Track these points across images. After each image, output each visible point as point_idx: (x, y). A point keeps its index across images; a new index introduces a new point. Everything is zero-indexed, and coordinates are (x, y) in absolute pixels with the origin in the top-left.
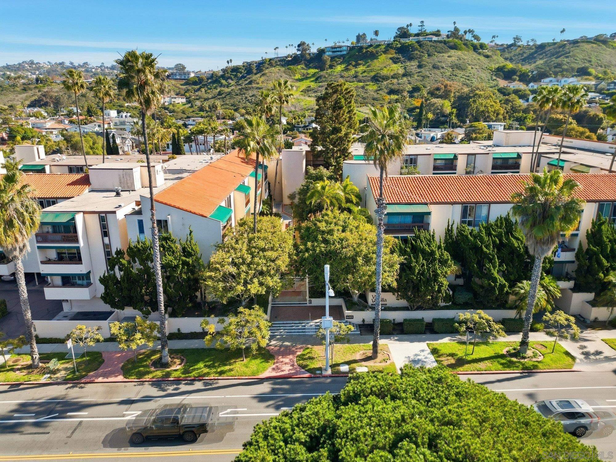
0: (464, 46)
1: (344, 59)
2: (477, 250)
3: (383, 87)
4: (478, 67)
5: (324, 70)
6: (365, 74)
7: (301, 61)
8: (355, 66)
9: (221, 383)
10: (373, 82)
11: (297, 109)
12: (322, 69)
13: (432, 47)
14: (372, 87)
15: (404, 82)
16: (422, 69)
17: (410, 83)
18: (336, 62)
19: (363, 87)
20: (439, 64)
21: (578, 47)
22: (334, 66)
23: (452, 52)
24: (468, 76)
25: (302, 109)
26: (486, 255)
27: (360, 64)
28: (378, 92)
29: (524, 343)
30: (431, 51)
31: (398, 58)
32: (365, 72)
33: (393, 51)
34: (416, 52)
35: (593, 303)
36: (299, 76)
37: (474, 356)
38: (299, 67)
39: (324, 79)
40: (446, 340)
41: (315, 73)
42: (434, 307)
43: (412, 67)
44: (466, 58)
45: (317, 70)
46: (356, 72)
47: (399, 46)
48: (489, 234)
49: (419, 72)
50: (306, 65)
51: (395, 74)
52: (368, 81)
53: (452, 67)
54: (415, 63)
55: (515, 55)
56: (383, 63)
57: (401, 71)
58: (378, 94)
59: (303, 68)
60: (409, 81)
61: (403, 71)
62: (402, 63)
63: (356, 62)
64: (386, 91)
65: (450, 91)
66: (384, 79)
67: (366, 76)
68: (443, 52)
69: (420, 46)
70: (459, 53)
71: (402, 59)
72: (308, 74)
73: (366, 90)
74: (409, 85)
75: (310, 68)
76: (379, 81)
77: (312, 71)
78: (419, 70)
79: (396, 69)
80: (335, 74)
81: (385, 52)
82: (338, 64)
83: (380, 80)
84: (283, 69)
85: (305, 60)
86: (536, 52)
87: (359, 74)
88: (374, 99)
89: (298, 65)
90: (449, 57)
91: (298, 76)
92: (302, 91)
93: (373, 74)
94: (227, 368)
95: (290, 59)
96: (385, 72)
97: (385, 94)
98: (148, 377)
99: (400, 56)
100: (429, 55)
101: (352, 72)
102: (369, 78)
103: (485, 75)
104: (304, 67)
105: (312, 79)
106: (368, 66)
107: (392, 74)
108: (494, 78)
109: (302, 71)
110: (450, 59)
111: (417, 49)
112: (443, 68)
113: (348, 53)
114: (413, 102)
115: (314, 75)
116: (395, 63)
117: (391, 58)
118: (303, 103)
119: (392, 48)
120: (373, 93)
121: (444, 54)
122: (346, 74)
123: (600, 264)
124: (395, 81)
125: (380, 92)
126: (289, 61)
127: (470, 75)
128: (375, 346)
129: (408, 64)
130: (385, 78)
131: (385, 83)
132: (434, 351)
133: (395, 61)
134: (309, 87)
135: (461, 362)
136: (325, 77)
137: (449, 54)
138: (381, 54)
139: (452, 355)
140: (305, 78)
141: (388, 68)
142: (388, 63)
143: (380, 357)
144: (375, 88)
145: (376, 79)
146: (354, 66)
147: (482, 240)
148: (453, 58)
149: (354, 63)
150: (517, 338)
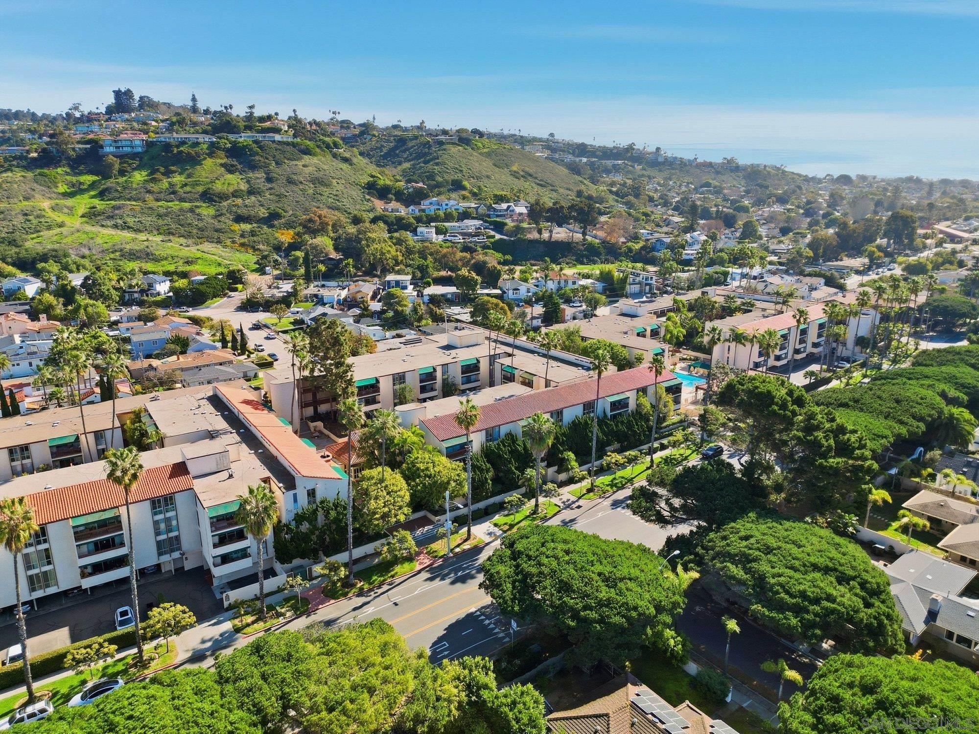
0: (318, 150)
1: (141, 160)
2: (500, 457)
3: (224, 211)
4: (344, 182)
5: (111, 177)
6: (188, 189)
7: (60, 161)
8: (168, 173)
9: (398, 581)
10: (204, 202)
11: (94, 252)
12: (106, 176)
13: (278, 152)
14: (206, 211)
15: (254, 203)
16: (273, 185)
17: (262, 205)
18: (130, 165)
19: (192, 210)
20: (295, 177)
21: (445, 150)
22: (127, 172)
23: (307, 159)
24: (336, 195)
25: (103, 251)
26: (506, 459)
27: (175, 172)
28: (219, 218)
29: (537, 505)
30: (278, 157)
31: (233, 166)
32: (186, 185)
33: (222, 154)
34: (257, 158)
35: (559, 472)
36: (65, 187)
37: (516, 521)
38: (59, 170)
39: (117, 195)
40: (497, 517)
41: (94, 182)
42: (487, 498)
43: (258, 181)
44: (325, 167)
45: (95, 178)
46: (171, 185)
47: (229, 145)
48: (504, 446)
49: (271, 189)
50: (72, 168)
51: (236, 191)
52: (196, 200)
53: (313, 181)
54: (260, 175)
55: (372, 150)
56: (212, 172)
57: (244, 187)
58: (220, 221)
59: (67, 174)
60: (260, 201)
61: (247, 186)
62: (241, 174)
63: (166, 167)
64: (231, 217)
65: (327, 224)
66: (221, 198)
67: (190, 192)
68: (295, 160)
69: (261, 148)
70: (315, 160)
71: (239, 167)
72: (81, 183)
73: (198, 215)
74: (261, 208)
75: (81, 173)
76: (215, 201)
77: (88, 179)
78: (270, 186)
79: (234, 182)
80: (134, 186)
81: (211, 155)
82: (134, 169)
83: (217, 199)
84: (30, 175)
85: (68, 158)
86: (396, 147)
87: (178, 188)
88: (217, 231)
89: (56, 167)
90: (304, 166)
91: (62, 188)
92: (83, 216)
93: (200, 189)
94: (392, 573)
95: (35, 155)
96: (218, 187)
97: (231, 223)
98: (350, 595)
99: (235, 163)
100: (277, 163)
101: (165, 184)
102: (197, 196)
103: (356, 193)
104: (68, 170)
105: (93, 193)
106: (189, 176)
107: (231, 189)
108: (368, 197)
109: (68, 178)
110: (307, 170)
111: (258, 154)
112: (301, 183)
113: (146, 152)
114: (277, 235)
115: (93, 186)
116: (231, 172)
117: (222, 165)
118: (99, 240)
119: (219, 148)
120: (212, 221)
121: (296, 162)
122: (155, 187)
123: (558, 449)
124: (239, 201)
125: (223, 219)
126: (33, 159)
127: (337, 193)
128: (469, 531)
129: (251, 175)
130: (223, 197)
131: (225, 204)
132: (496, 525)
133: (230, 169)
134: (94, 207)
135: (512, 526)
136: (117, 190)
137: (303, 162)
138: (205, 159)
139: (506, 524)
140: (76, 191)
141: (222, 180)
142: (219, 172)
143: (472, 537)
144: (212, 211)
145: (208, 197)
146: (163, 174)
147: (501, 450)
148: (310, 168)
149: (162, 169)
150: (533, 501)
